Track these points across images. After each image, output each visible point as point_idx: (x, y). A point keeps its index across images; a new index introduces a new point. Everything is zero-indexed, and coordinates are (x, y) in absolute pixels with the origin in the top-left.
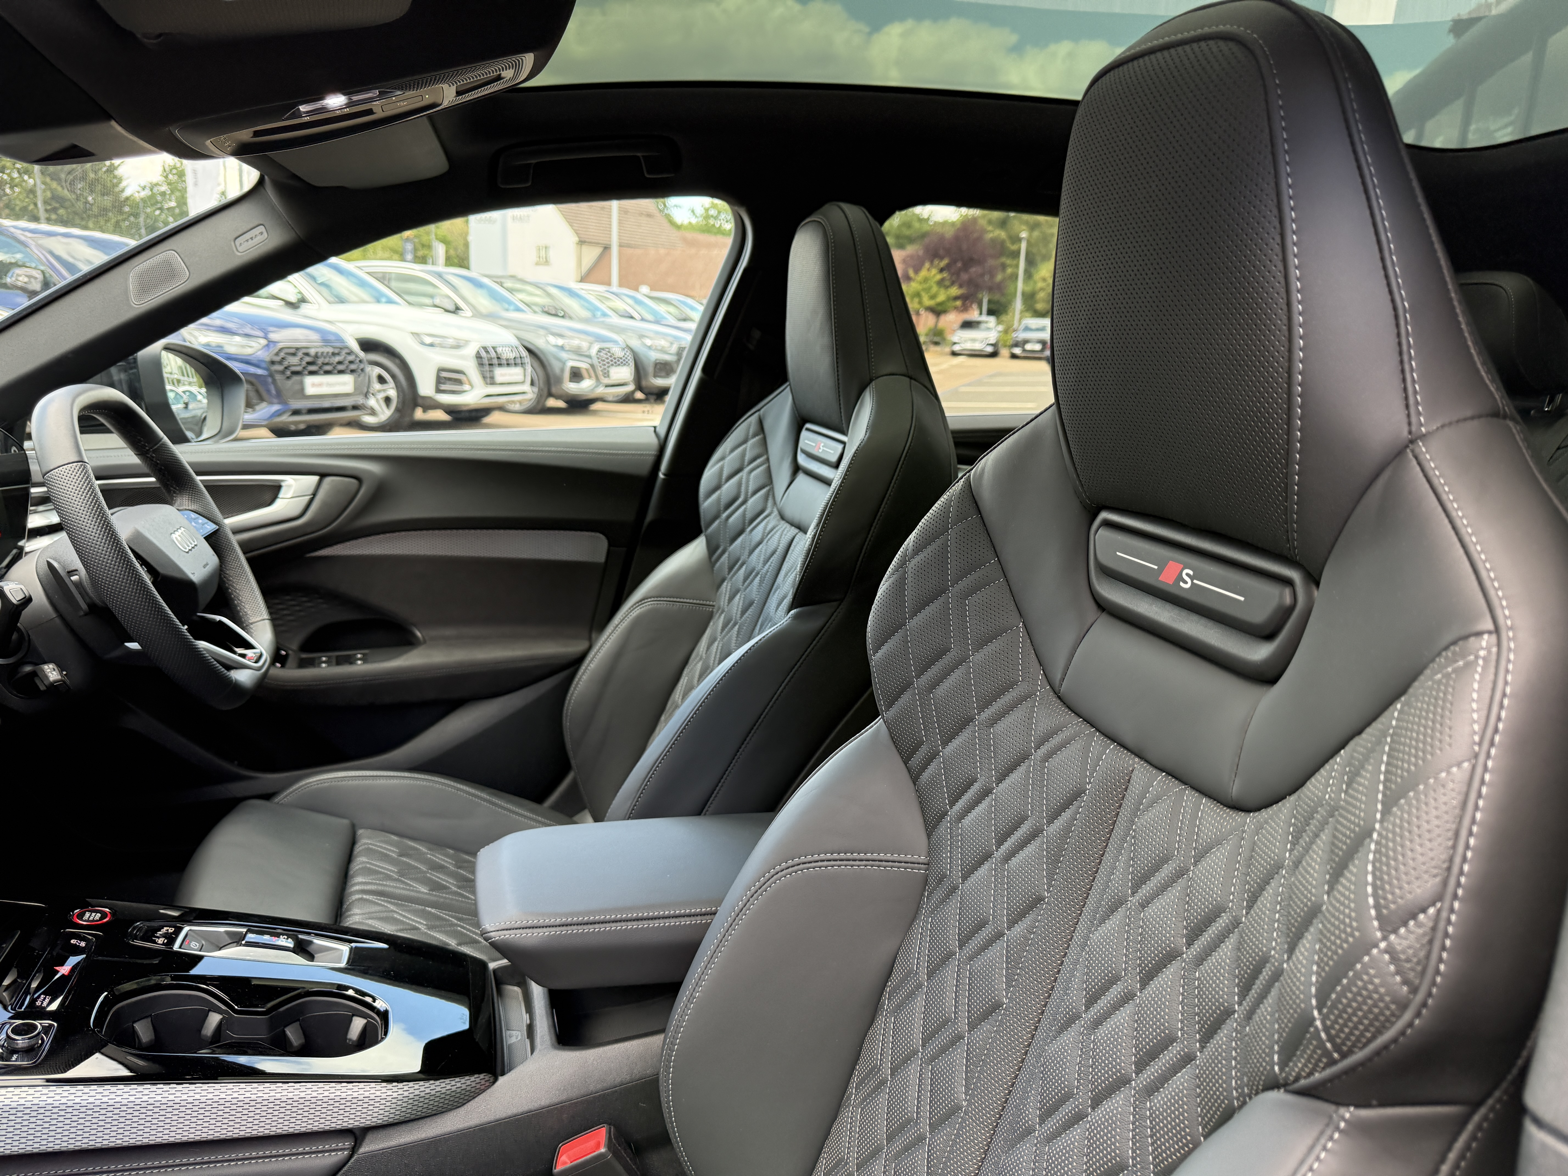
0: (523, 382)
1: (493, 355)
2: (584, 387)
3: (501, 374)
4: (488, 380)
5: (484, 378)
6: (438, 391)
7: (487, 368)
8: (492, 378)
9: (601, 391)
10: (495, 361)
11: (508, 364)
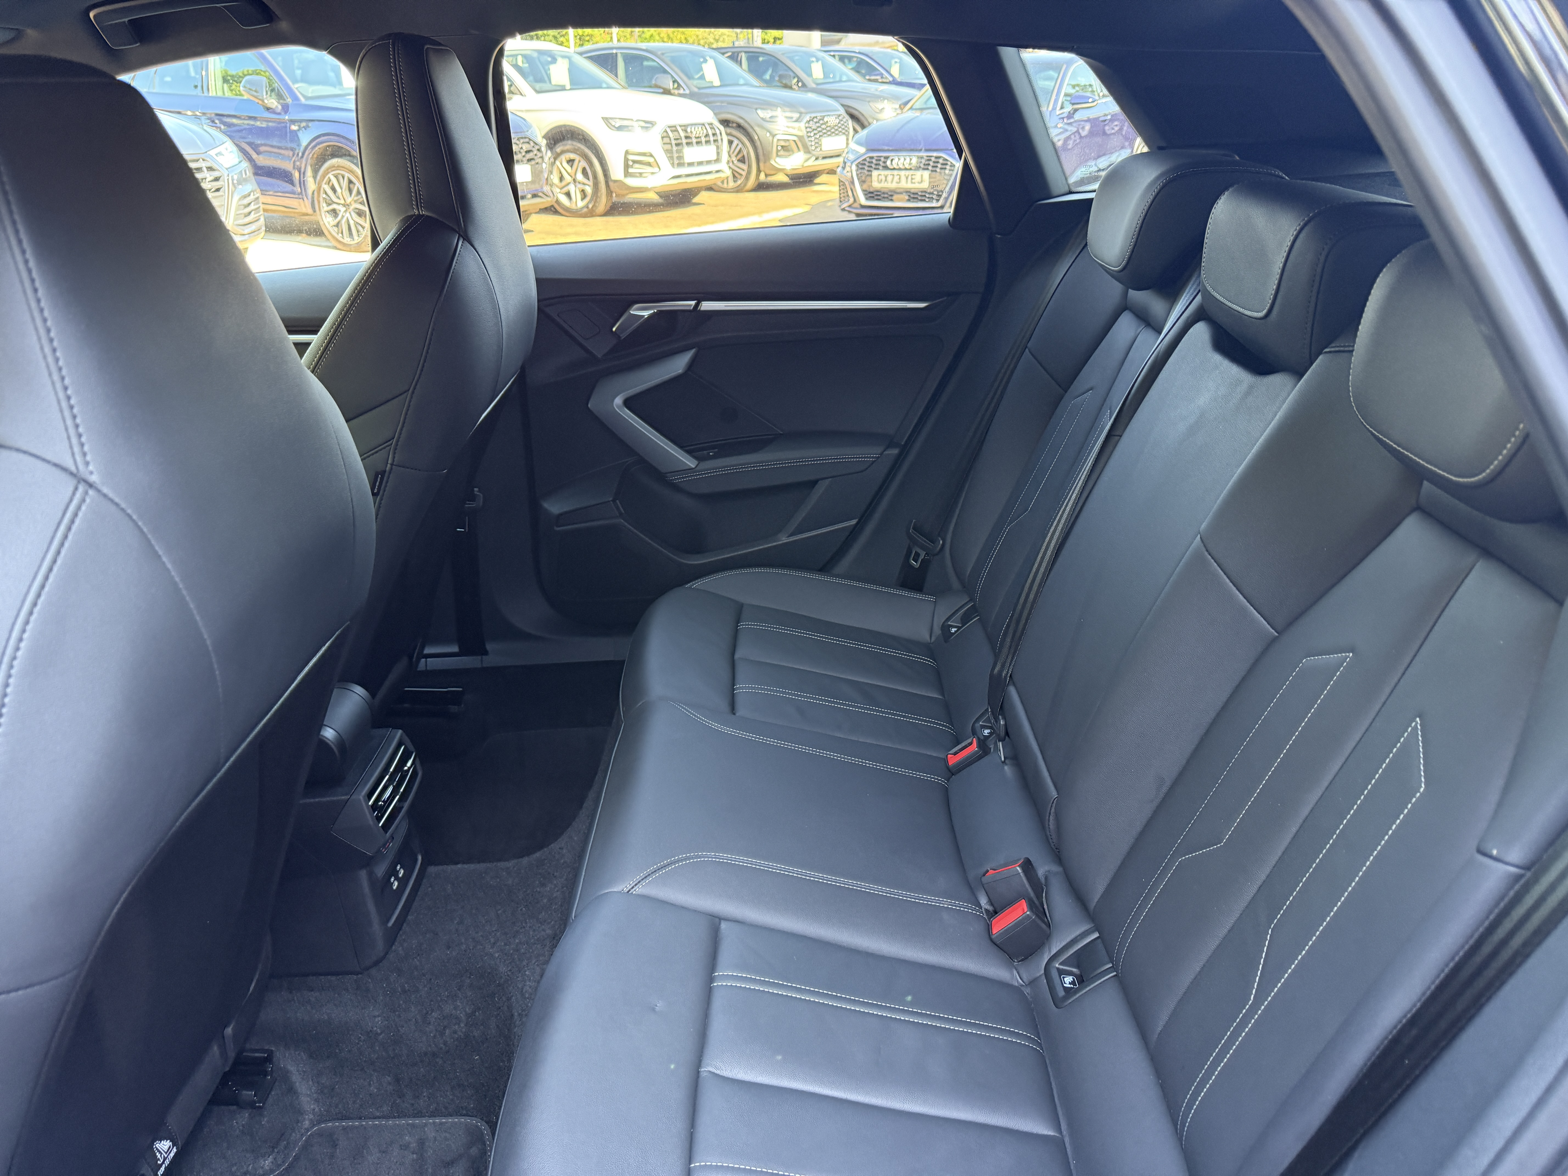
0: (718, 160)
1: (682, 134)
2: (796, 162)
3: (691, 154)
4: (676, 162)
5: (671, 158)
6: (627, 174)
7: (675, 148)
8: (680, 158)
9: (812, 164)
10: (684, 141)
11: (698, 143)
